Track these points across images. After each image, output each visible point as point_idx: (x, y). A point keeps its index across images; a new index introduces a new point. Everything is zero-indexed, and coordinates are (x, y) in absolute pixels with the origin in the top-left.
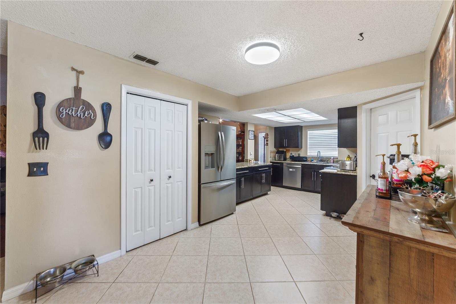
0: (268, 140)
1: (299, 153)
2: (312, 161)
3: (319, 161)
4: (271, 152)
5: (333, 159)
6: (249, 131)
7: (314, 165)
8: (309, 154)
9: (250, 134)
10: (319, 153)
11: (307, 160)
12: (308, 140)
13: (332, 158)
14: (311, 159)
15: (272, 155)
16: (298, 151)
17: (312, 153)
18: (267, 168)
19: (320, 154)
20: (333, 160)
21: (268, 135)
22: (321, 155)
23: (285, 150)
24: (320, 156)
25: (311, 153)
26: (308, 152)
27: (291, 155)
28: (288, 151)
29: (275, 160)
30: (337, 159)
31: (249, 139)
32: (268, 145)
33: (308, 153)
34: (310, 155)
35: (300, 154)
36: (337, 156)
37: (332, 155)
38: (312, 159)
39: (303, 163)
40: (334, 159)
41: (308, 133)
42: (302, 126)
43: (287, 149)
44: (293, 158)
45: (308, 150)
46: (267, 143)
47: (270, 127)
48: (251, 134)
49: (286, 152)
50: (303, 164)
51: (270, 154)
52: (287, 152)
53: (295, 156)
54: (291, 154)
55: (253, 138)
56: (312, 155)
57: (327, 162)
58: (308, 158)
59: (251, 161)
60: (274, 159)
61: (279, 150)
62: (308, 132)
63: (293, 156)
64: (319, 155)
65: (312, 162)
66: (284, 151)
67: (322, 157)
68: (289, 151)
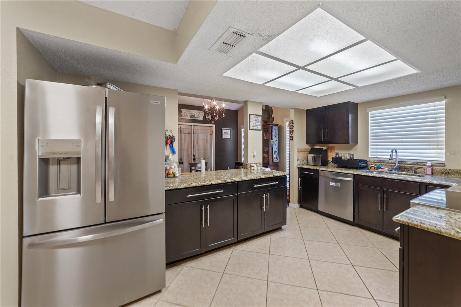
0: (293, 131)
1: (351, 152)
2: (379, 168)
3: (395, 169)
4: (300, 151)
5: (432, 166)
6: (250, 115)
7: (382, 178)
8: (371, 155)
9: (251, 120)
10: (394, 154)
11: (368, 165)
12: (370, 128)
13: (429, 164)
14: (376, 165)
15: (302, 156)
16: (350, 149)
17: (379, 152)
18: (274, 183)
19: (397, 155)
20: (432, 169)
21: (293, 123)
22: (398, 157)
23: (324, 148)
24: (396, 159)
25: (376, 152)
26: (370, 150)
27: (337, 156)
28: (331, 150)
29: (308, 165)
30: (445, 166)
31: (250, 129)
32: (292, 140)
33: (370, 153)
34: (375, 156)
35: (353, 155)
36: (444, 159)
37: (429, 157)
38: (379, 165)
39: (356, 172)
40: (434, 168)
41: (370, 116)
42: (357, 104)
43: (330, 145)
44: (339, 162)
45: (370, 147)
46: (292, 135)
47: (298, 111)
48: (255, 120)
49: (326, 151)
50: (357, 175)
51: (298, 154)
52: (329, 151)
53: (343, 158)
54: (336, 154)
55: (259, 128)
56: (378, 157)
57: (415, 172)
58: (369, 163)
59: (253, 166)
60: (306, 162)
61: (315, 147)
62: (370, 113)
63: (339, 157)
64: (394, 157)
65: (379, 170)
66: (322, 149)
67: (402, 162)
68: (333, 148)
